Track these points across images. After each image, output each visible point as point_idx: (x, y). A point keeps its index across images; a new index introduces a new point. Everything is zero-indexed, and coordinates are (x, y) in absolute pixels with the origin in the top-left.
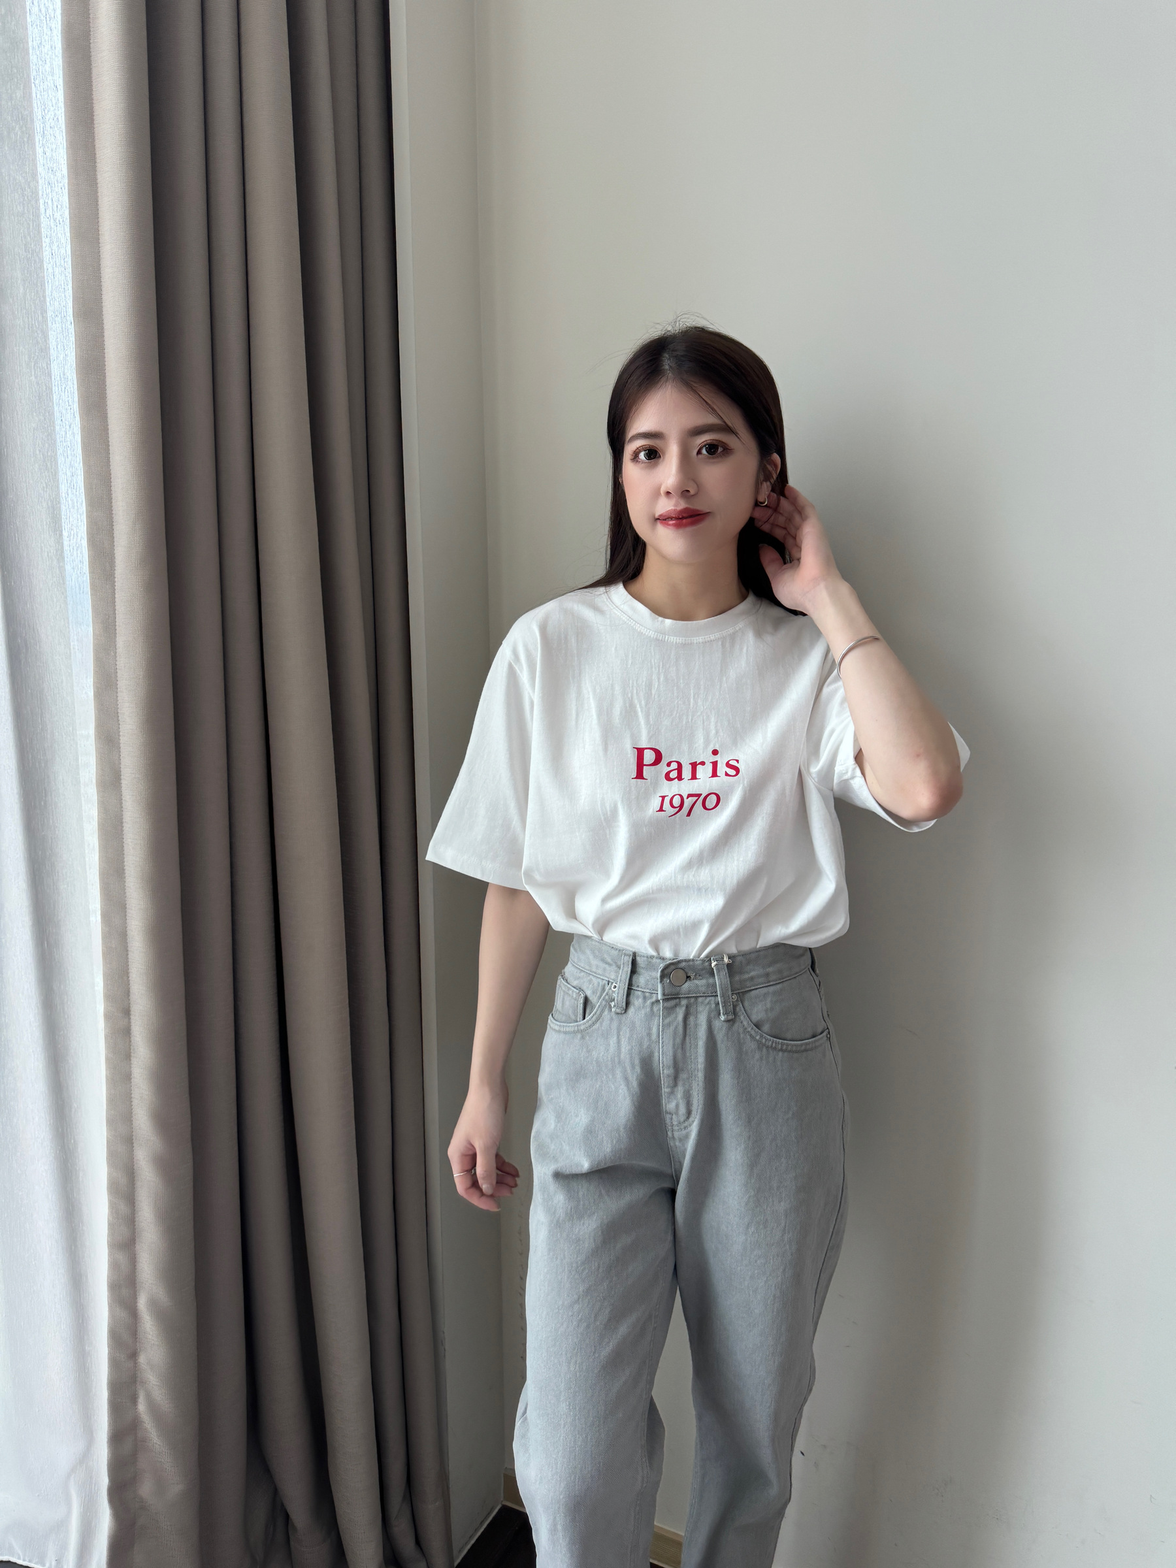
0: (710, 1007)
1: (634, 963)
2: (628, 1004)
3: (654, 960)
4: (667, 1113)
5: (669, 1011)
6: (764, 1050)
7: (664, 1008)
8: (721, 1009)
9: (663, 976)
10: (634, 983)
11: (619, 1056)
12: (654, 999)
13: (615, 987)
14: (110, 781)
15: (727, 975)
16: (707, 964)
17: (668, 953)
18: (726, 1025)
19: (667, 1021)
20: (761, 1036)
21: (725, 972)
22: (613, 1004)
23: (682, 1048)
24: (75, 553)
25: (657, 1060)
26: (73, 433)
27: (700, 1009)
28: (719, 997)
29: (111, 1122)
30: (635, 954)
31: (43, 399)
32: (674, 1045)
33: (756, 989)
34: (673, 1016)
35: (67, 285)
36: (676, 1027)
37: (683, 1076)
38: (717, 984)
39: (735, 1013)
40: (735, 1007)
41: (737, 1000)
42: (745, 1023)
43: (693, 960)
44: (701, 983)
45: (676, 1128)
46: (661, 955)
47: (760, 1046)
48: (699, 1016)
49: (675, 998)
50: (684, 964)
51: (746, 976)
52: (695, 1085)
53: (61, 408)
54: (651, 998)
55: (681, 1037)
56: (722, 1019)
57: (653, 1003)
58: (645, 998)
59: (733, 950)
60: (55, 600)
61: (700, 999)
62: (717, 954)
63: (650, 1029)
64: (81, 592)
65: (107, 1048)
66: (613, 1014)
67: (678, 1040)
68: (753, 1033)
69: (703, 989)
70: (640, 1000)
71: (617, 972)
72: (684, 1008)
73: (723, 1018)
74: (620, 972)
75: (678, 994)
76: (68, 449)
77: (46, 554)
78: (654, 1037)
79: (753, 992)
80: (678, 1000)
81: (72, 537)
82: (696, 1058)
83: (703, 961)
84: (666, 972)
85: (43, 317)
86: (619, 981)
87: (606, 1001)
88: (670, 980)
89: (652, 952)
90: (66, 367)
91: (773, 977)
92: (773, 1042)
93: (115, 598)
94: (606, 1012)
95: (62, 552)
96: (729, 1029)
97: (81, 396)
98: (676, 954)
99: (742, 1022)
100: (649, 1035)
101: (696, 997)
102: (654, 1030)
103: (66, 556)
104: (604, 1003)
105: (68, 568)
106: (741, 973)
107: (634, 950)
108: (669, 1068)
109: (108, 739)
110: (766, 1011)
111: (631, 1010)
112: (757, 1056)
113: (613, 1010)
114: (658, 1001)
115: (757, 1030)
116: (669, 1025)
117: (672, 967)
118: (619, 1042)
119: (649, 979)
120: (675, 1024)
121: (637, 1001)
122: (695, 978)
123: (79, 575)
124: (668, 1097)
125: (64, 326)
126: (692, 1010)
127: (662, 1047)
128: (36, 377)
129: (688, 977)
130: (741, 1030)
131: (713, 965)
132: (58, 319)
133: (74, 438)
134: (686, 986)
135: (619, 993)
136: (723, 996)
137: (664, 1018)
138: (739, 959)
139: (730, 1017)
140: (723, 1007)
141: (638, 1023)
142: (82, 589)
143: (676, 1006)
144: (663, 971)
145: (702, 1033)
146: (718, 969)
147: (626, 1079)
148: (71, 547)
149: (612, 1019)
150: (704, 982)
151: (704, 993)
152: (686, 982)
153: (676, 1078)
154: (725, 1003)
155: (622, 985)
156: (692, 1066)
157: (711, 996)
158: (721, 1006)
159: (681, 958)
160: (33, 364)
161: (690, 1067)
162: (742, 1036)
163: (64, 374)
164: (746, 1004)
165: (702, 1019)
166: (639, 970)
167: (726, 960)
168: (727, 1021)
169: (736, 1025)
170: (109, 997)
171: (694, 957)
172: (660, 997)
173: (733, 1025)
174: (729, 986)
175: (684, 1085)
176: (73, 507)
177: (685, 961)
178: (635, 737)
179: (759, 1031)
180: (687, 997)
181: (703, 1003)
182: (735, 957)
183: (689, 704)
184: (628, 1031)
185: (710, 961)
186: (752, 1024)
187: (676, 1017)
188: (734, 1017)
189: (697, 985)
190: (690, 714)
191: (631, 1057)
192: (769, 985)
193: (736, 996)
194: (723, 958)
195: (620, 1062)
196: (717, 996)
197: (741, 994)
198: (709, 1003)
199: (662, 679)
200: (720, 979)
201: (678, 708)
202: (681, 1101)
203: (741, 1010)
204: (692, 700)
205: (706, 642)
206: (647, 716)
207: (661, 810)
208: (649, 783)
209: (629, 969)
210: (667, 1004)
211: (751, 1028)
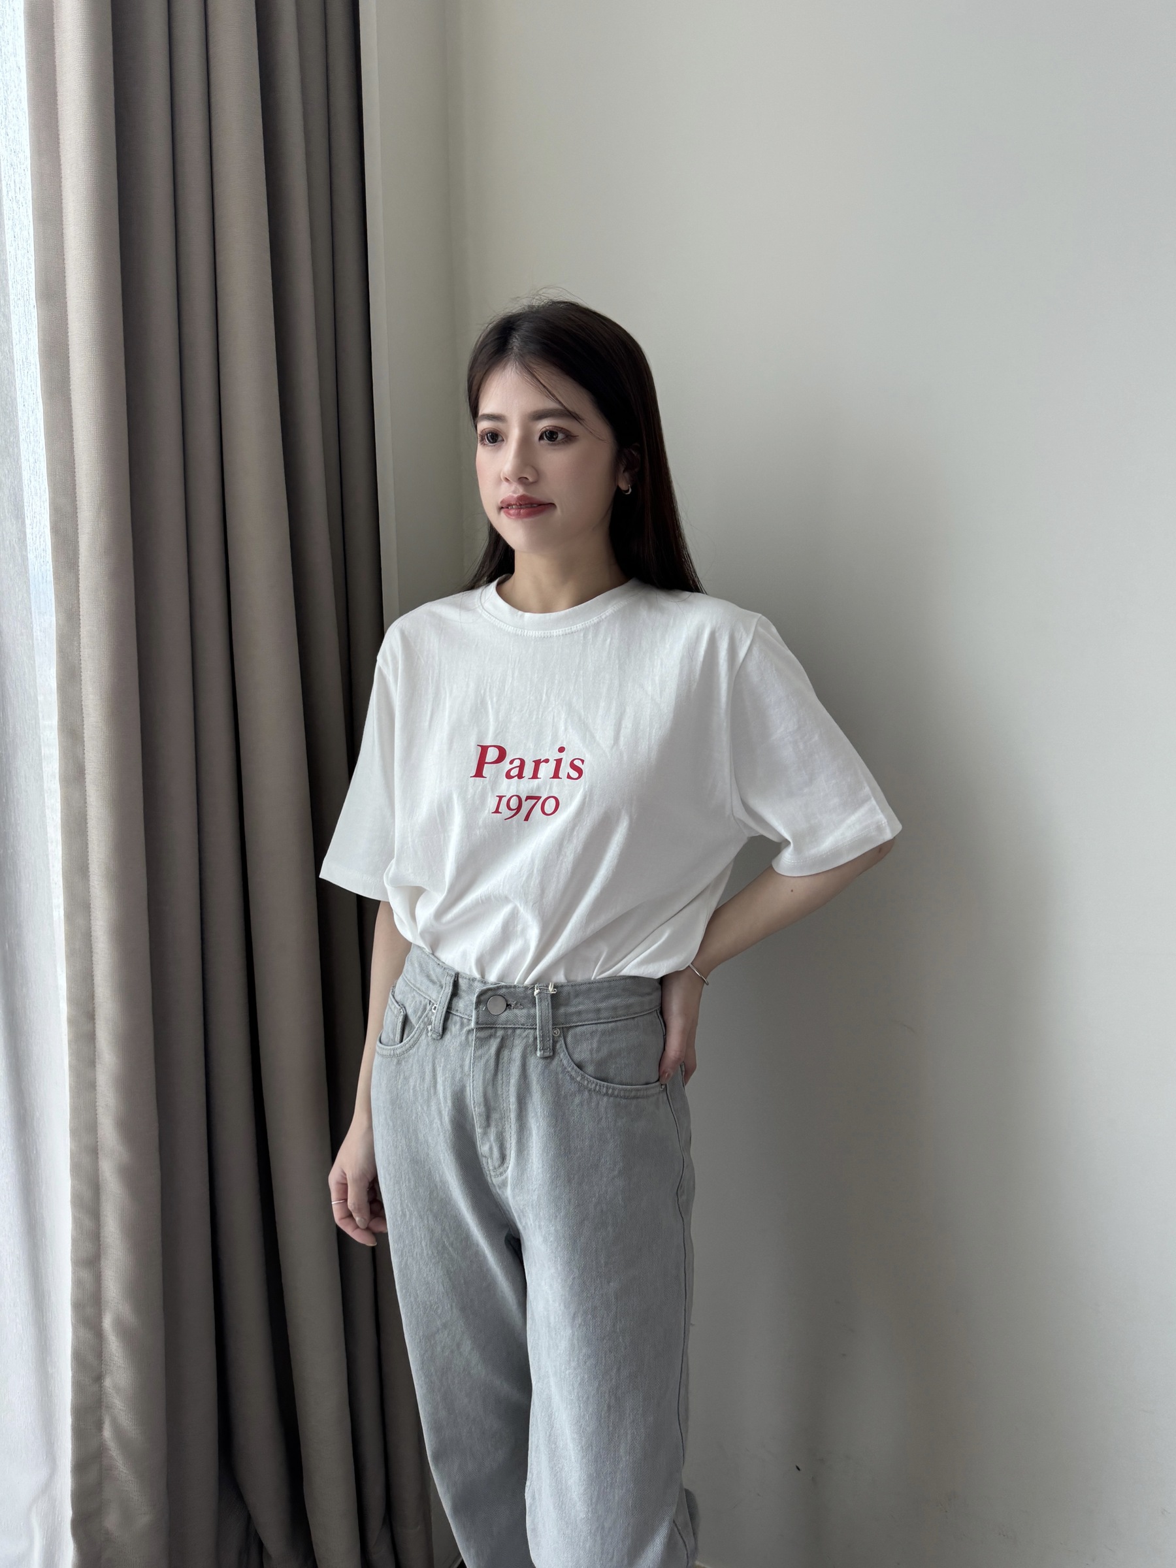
0: (527, 1042)
1: (456, 985)
2: (445, 1029)
3: (477, 984)
4: (483, 1156)
5: (482, 1042)
6: (586, 1093)
7: (477, 1038)
8: (538, 1044)
9: (479, 1002)
10: (453, 1006)
11: (435, 1087)
12: (469, 1027)
13: (434, 1009)
14: (74, 775)
15: (550, 1006)
16: (530, 992)
17: (492, 977)
18: (542, 1062)
19: (479, 1052)
20: (583, 1078)
21: (547, 1003)
22: (430, 1028)
23: (494, 1084)
24: (38, 541)
25: (469, 1095)
27: (517, 1042)
28: (538, 1030)
29: (75, 1133)
30: (457, 974)
31: (6, 383)
32: (484, 1080)
33: (583, 1025)
34: (486, 1048)
36: (487, 1061)
37: (495, 1116)
38: (538, 1015)
39: (554, 1050)
40: (555, 1042)
41: (559, 1036)
42: (565, 1062)
43: (516, 986)
44: (520, 1013)
45: (492, 1173)
46: (486, 977)
47: (581, 1088)
48: (514, 1049)
49: (492, 1028)
50: (504, 991)
51: (572, 1009)
52: (507, 1127)
53: (23, 393)
54: (467, 1025)
55: (493, 1072)
57: (468, 1032)
58: (462, 1025)
59: (560, 977)
60: (17, 589)
61: (518, 1031)
62: (539, 984)
63: (463, 1060)
64: (44, 581)
65: (71, 1055)
66: (430, 1038)
67: (489, 1075)
68: (573, 1073)
69: (523, 1020)
70: (458, 1026)
71: (439, 993)
72: (498, 1040)
73: (539, 1054)
74: (442, 993)
75: (494, 1024)
77: (8, 542)
78: (466, 1068)
79: (578, 1029)
80: (493, 1031)
81: (35, 525)
82: (507, 1097)
83: (526, 988)
84: (482, 998)
86: (438, 1003)
87: (425, 1023)
88: (487, 1008)
89: (477, 975)
91: (604, 1014)
92: (596, 1085)
93: (79, 586)
94: (424, 1036)
95: (25, 540)
96: (546, 1067)
98: (501, 978)
99: (561, 1060)
100: (462, 1066)
101: (515, 1029)
102: (467, 1062)
103: (28, 544)
104: (422, 1026)
105: (31, 556)
106: (567, 1005)
107: (457, 970)
108: (480, 1105)
109: (71, 732)
110: (591, 1051)
111: (448, 1036)
112: (577, 1100)
113: (429, 1034)
114: (472, 1030)
115: (578, 1070)
116: (481, 1057)
117: (490, 993)
118: (434, 1071)
119: (466, 1004)
120: (487, 1057)
121: (454, 1028)
122: (515, 1007)
123: (42, 563)
124: (482, 1139)
126: (508, 1043)
127: (473, 1081)
129: (508, 1006)
130: (560, 1069)
131: (535, 993)
134: (505, 1015)
135: (437, 1017)
136: (542, 1029)
137: (476, 1049)
138: (566, 989)
139: (547, 1054)
140: (541, 1041)
141: (453, 1051)
142: (45, 578)
143: (490, 1036)
144: (479, 997)
145: (515, 1069)
146: (540, 999)
148: (34, 536)
149: (428, 1044)
150: (525, 1011)
151: (523, 1025)
152: (506, 1009)
153: (488, 1118)
154: (543, 1037)
155: (441, 1008)
156: (504, 1105)
157: (531, 1028)
158: (538, 1041)
159: (503, 984)
161: (502, 1106)
162: (560, 1076)
164: (569, 1039)
165: (517, 1053)
166: (461, 993)
167: (551, 989)
168: (544, 1058)
169: (555, 1062)
170: (73, 1001)
171: (519, 983)
172: (473, 1025)
173: (551, 1063)
174: (551, 1018)
175: (497, 1126)
176: (36, 494)
177: (506, 987)
178: (482, 734)
179: (581, 1072)
180: (504, 1028)
181: (520, 1035)
182: (562, 986)
183: (541, 700)
184: (443, 1060)
185: (533, 988)
186: (573, 1064)
187: (489, 1049)
188: (552, 1054)
189: (516, 1016)
190: (541, 710)
191: (444, 1089)
192: (599, 1023)
193: (558, 1032)
194: (547, 986)
195: (435, 1093)
196: (536, 1028)
197: (565, 1030)
198: (527, 1036)
199: (516, 674)
200: (541, 1010)
201: (529, 703)
202: (494, 1144)
203: (561, 1047)
204: (544, 696)
205: (566, 634)
206: (497, 713)
207: (497, 811)
208: (487, 782)
209: (450, 991)
210: (482, 1034)
211: (572, 1069)
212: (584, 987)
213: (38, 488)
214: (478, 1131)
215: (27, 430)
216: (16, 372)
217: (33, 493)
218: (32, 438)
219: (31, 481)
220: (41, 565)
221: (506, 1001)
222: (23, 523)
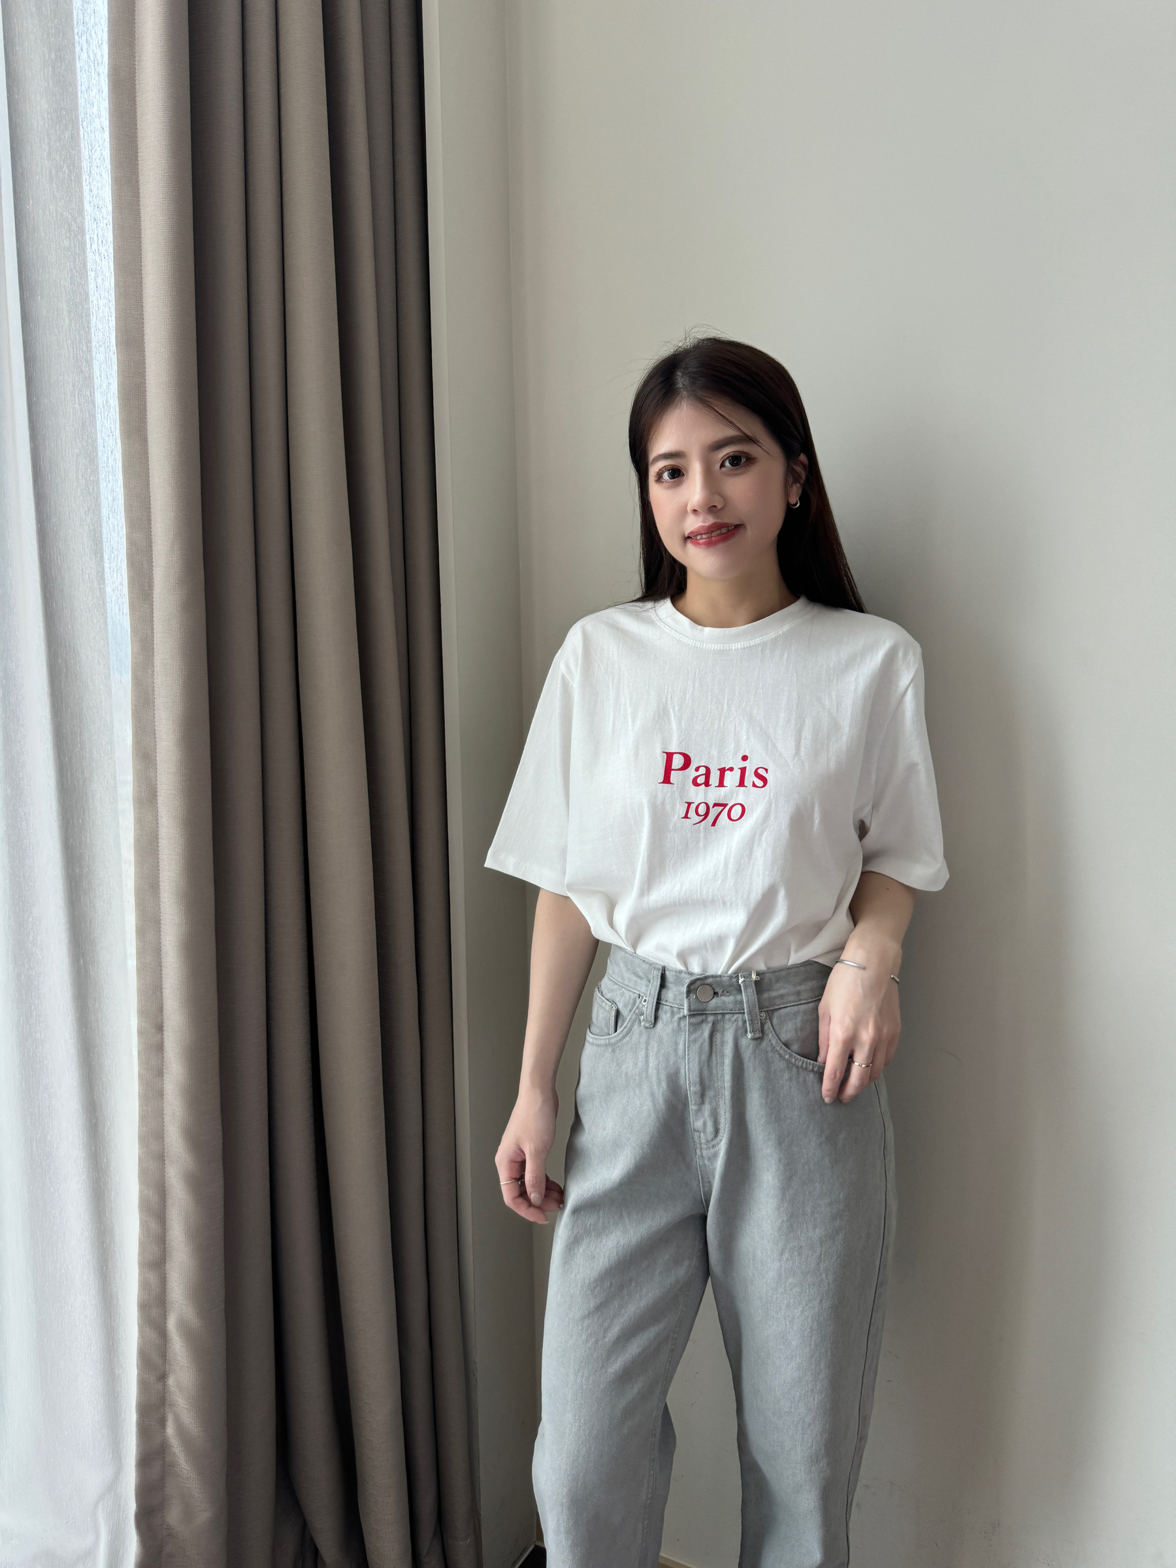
0: (737, 1025)
1: (663, 977)
2: (656, 1018)
3: (683, 975)
4: (694, 1131)
5: (695, 1027)
6: (795, 1070)
7: (690, 1024)
9: (689, 992)
10: (662, 997)
11: (647, 1071)
12: (681, 1015)
13: (645, 1001)
14: (146, 798)
15: (755, 992)
16: (735, 980)
17: (696, 968)
18: (753, 1043)
19: (693, 1037)
20: (791, 1056)
21: (752, 990)
22: (642, 1018)
23: (709, 1065)
24: (115, 575)
25: (684, 1076)
26: (115, 459)
27: (727, 1026)
28: (746, 1015)
29: (143, 1140)
30: (664, 969)
31: (87, 425)
32: (700, 1061)
33: (786, 1007)
34: (699, 1033)
35: (111, 316)
36: (702, 1044)
37: (710, 1093)
38: (744, 1001)
39: (763, 1031)
40: (762, 1025)
41: (766, 1018)
42: (774, 1042)
43: (720, 976)
44: (728, 1000)
45: (704, 1146)
46: (689, 970)
47: (788, 1066)
48: (725, 1033)
49: (702, 1014)
50: (710, 980)
51: (774, 994)
52: (721, 1103)
53: (103, 434)
54: (679, 1013)
55: (707, 1053)
56: (749, 1037)
57: (680, 1019)
58: (673, 1013)
59: (762, 967)
60: (95, 621)
61: (727, 1016)
62: (744, 970)
63: (677, 1044)
64: (121, 613)
65: (140, 1064)
66: (642, 1028)
67: (704, 1057)
68: (782, 1052)
69: (731, 1006)
70: (669, 1015)
71: (647, 986)
72: (710, 1025)
73: (749, 1035)
75: (705, 1010)
76: (110, 474)
77: (87, 576)
78: (680, 1052)
79: (782, 1011)
80: (704, 1016)
81: (112, 560)
82: (723, 1076)
83: (731, 977)
84: (692, 987)
85: (87, 347)
86: (648, 995)
87: (637, 1015)
88: (696, 996)
89: (680, 967)
90: (109, 395)
91: (804, 996)
92: (803, 1062)
93: (153, 617)
94: (636, 1026)
95: (103, 574)
96: (757, 1046)
97: (122, 421)
98: (704, 969)
99: (770, 1041)
100: (676, 1050)
101: (723, 1014)
102: (681, 1046)
103: (106, 577)
104: (634, 1017)
105: (109, 589)
106: (769, 990)
107: (663, 964)
108: (695, 1085)
109: (145, 756)
110: (796, 1030)
111: (660, 1025)
112: (786, 1076)
113: (643, 1024)
114: (685, 1017)
115: (786, 1049)
116: (695, 1041)
117: (698, 983)
118: (647, 1056)
119: (675, 994)
120: (701, 1040)
121: (664, 1016)
122: (723, 995)
123: (119, 596)
124: (696, 1115)
125: (107, 356)
126: (719, 1027)
127: (688, 1064)
128: (80, 405)
129: (716, 994)
130: (769, 1049)
131: (740, 981)
132: (102, 349)
133: (116, 463)
134: (714, 1002)
135: (647, 1008)
136: (750, 1013)
137: (690, 1033)
138: (767, 976)
139: (758, 1035)
140: (750, 1024)
141: (665, 1038)
142: (121, 610)
143: (702, 1022)
144: (689, 987)
145: (728, 1050)
146: (745, 986)
147: (652, 1094)
148: (112, 570)
149: (641, 1033)
150: (732, 998)
151: (731, 1010)
152: (714, 997)
153: (703, 1095)
154: (752, 1021)
155: (650, 999)
156: (719, 1084)
157: (738, 1013)
158: (748, 1025)
159: (709, 974)
160: (77, 392)
161: (716, 1085)
162: (770, 1054)
163: (107, 402)
164: (775, 1021)
165: (729, 1037)
166: (668, 984)
167: (754, 977)
168: (754, 1039)
169: (765, 1043)
170: (143, 1013)
171: (722, 973)
172: (686, 1012)
173: (760, 1043)
174: (757, 1003)
175: (711, 1103)
176: (114, 530)
177: (712, 976)
178: (665, 742)
179: (789, 1051)
180: (714, 1014)
181: (730, 1020)
182: (763, 973)
183: (723, 710)
184: (656, 1046)
185: (737, 977)
186: (781, 1044)
187: (702, 1033)
188: (761, 1035)
189: (724, 1002)
190: (723, 719)
191: (658, 1073)
192: (800, 1004)
193: (763, 1014)
194: (750, 975)
195: (647, 1077)
196: (744, 1013)
197: (770, 1012)
198: (736, 1020)
199: (697, 685)
200: (747, 996)
201: (711, 712)
202: (708, 1119)
203: (769, 1028)
204: (725, 706)
205: (744, 648)
206: (680, 721)
207: (686, 817)
208: (675, 789)
209: (659, 983)
210: (694, 1020)
211: (779, 1047)
212: (783, 973)
213: (116, 524)
214: (693, 1107)
215: (106, 470)
216: (97, 415)
217: (111, 529)
218: (111, 477)
219: (109, 518)
220: (118, 598)
221: (714, 989)
222: (102, 558)
